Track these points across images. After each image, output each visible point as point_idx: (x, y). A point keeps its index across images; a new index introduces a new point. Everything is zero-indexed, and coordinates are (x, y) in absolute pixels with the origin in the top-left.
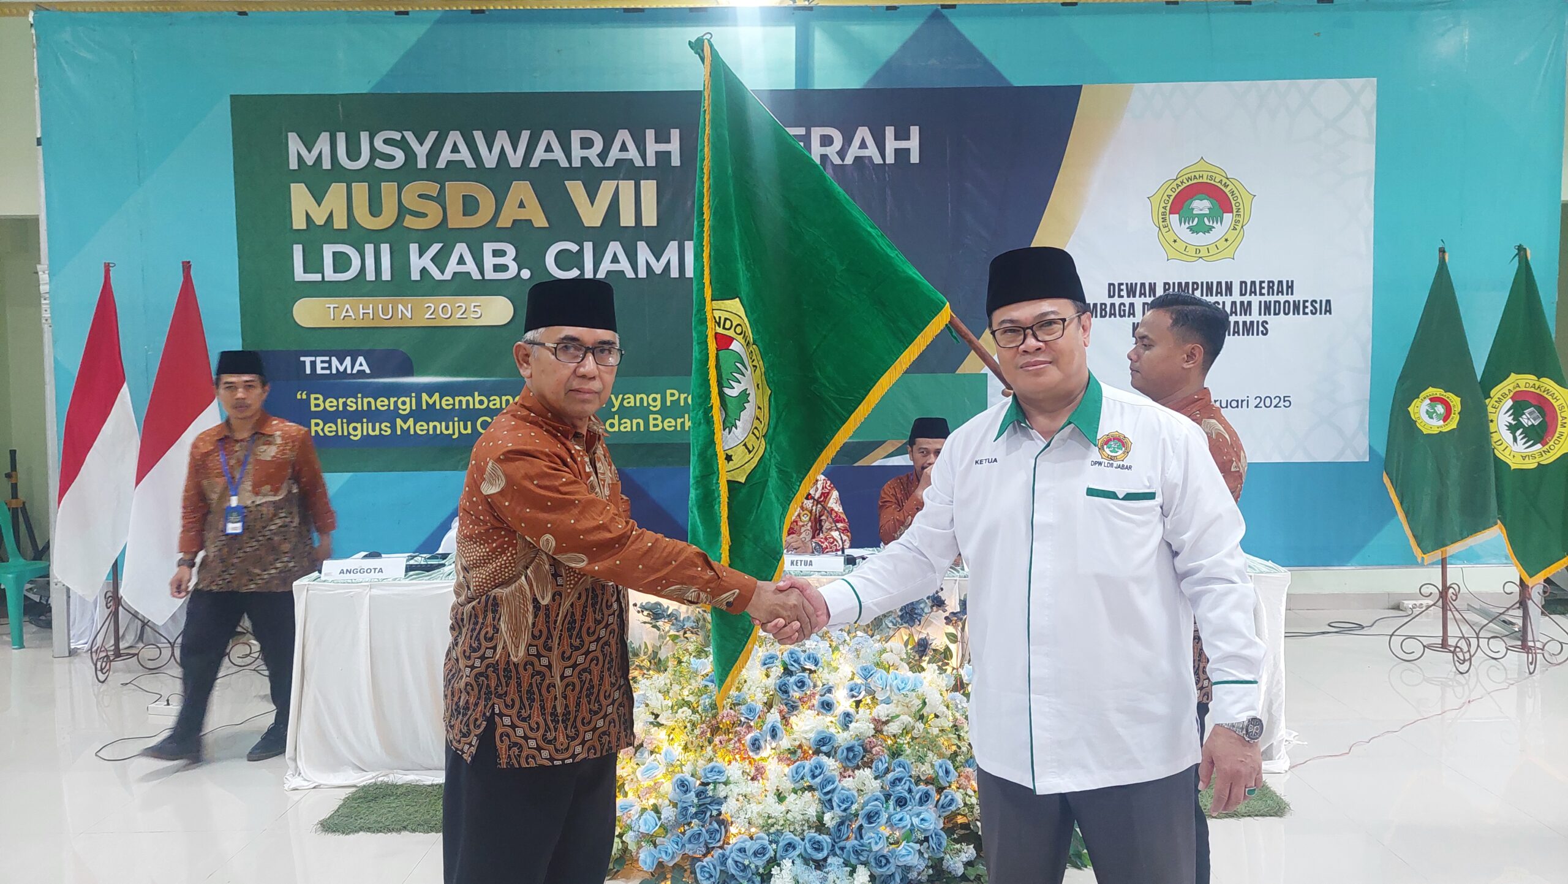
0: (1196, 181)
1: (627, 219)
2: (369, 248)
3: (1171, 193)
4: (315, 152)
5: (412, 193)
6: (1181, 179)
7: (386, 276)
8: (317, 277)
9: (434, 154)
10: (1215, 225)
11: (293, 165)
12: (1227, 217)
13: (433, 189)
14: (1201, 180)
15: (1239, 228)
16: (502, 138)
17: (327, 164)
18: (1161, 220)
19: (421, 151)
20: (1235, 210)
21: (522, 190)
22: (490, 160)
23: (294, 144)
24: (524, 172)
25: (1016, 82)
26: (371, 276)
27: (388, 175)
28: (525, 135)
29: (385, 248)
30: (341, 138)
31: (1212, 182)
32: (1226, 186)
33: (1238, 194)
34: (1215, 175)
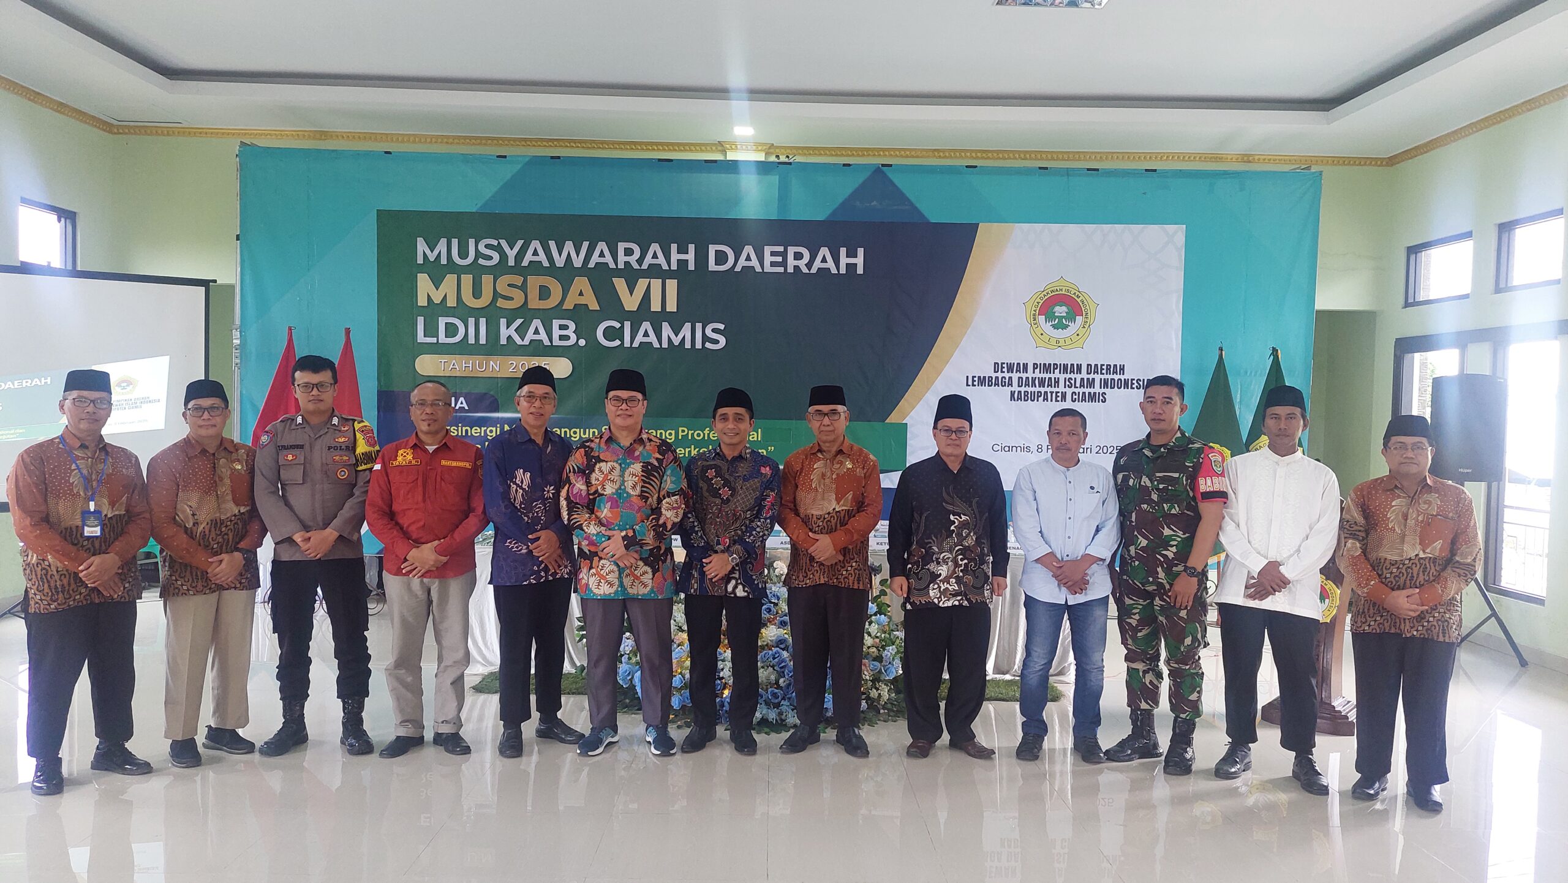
0: (1057, 293)
1: (656, 306)
2: (471, 321)
3: (1040, 301)
4: (436, 252)
5: (504, 281)
6: (1047, 291)
7: (483, 341)
8: (434, 340)
9: (520, 256)
10: (1070, 324)
11: (420, 261)
12: (1079, 319)
13: (518, 280)
14: (1061, 292)
15: (1087, 327)
16: (569, 246)
17: (444, 261)
18: (1032, 320)
19: (511, 254)
20: (1084, 314)
21: (582, 283)
22: (560, 262)
23: (421, 246)
24: (584, 270)
25: (933, 220)
26: (472, 340)
27: (487, 270)
28: (586, 244)
29: (483, 321)
30: (455, 242)
31: (1069, 294)
32: (1078, 297)
33: (1086, 303)
34: (1070, 289)
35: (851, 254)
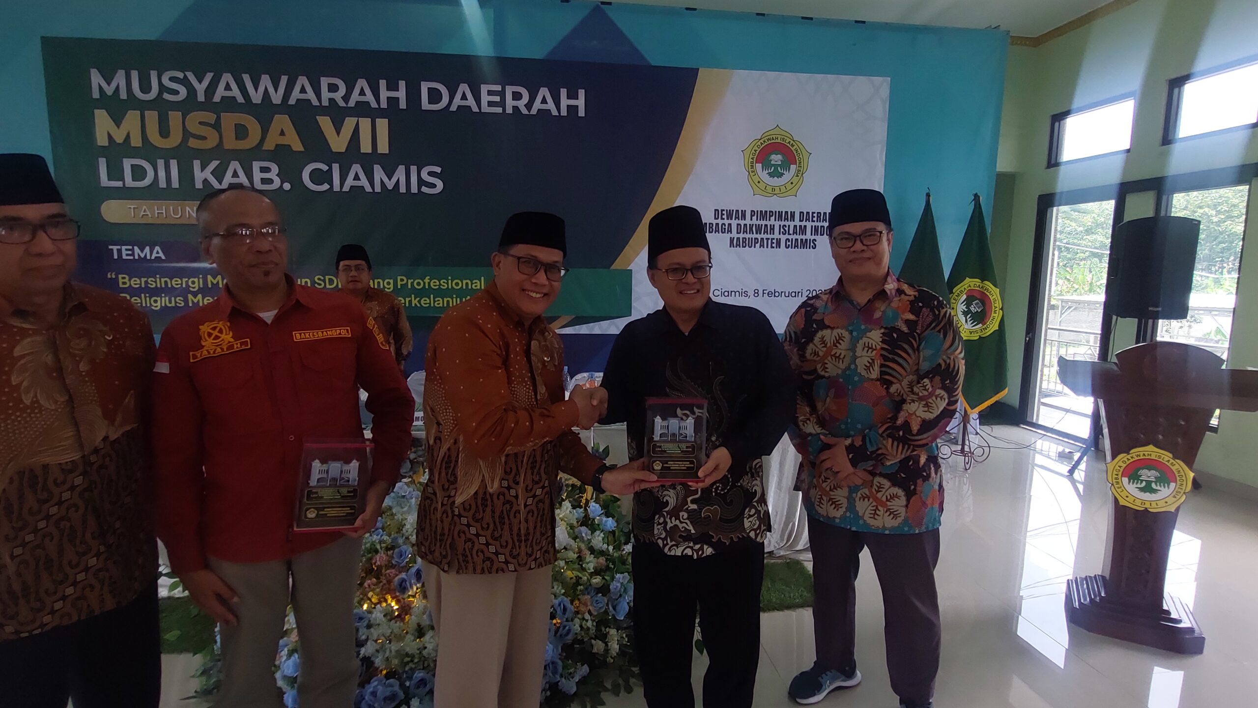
0: (773, 141)
1: (366, 147)
2: (161, 163)
3: (757, 149)
4: (114, 85)
5: (195, 119)
6: (764, 139)
7: (175, 184)
8: (119, 184)
9: (211, 90)
11: (96, 95)
12: (793, 167)
13: (211, 118)
14: (777, 141)
15: (800, 175)
16: (266, 81)
17: (123, 95)
18: (750, 167)
19: (201, 88)
20: (798, 164)
21: (281, 121)
22: (257, 97)
23: (96, 78)
24: (285, 107)
26: (163, 184)
27: (175, 106)
28: (284, 79)
29: (174, 164)
30: (135, 75)
31: (784, 142)
32: (793, 146)
33: (800, 152)
34: (786, 138)
35: (572, 95)
